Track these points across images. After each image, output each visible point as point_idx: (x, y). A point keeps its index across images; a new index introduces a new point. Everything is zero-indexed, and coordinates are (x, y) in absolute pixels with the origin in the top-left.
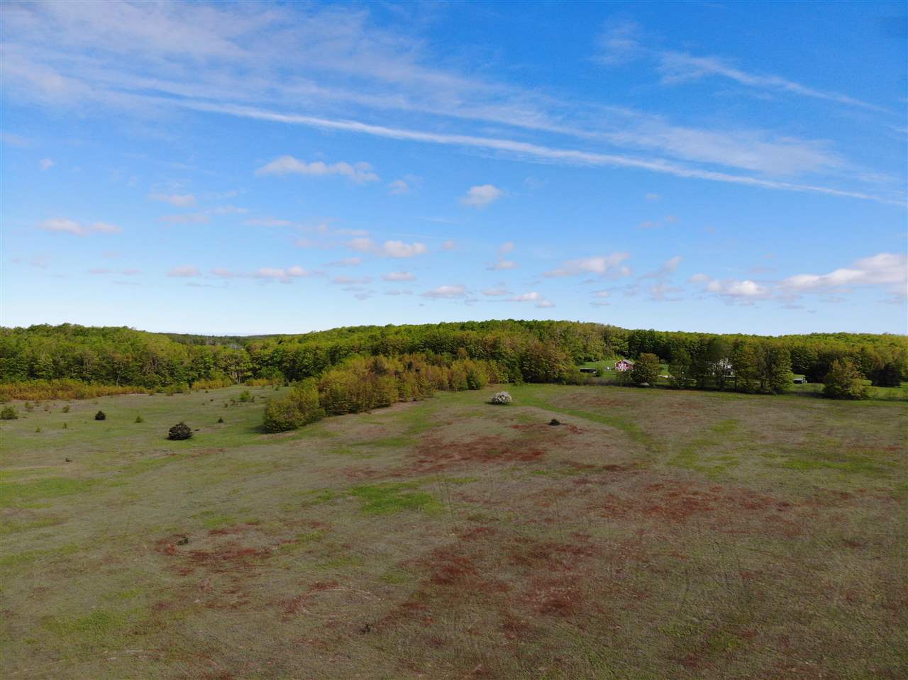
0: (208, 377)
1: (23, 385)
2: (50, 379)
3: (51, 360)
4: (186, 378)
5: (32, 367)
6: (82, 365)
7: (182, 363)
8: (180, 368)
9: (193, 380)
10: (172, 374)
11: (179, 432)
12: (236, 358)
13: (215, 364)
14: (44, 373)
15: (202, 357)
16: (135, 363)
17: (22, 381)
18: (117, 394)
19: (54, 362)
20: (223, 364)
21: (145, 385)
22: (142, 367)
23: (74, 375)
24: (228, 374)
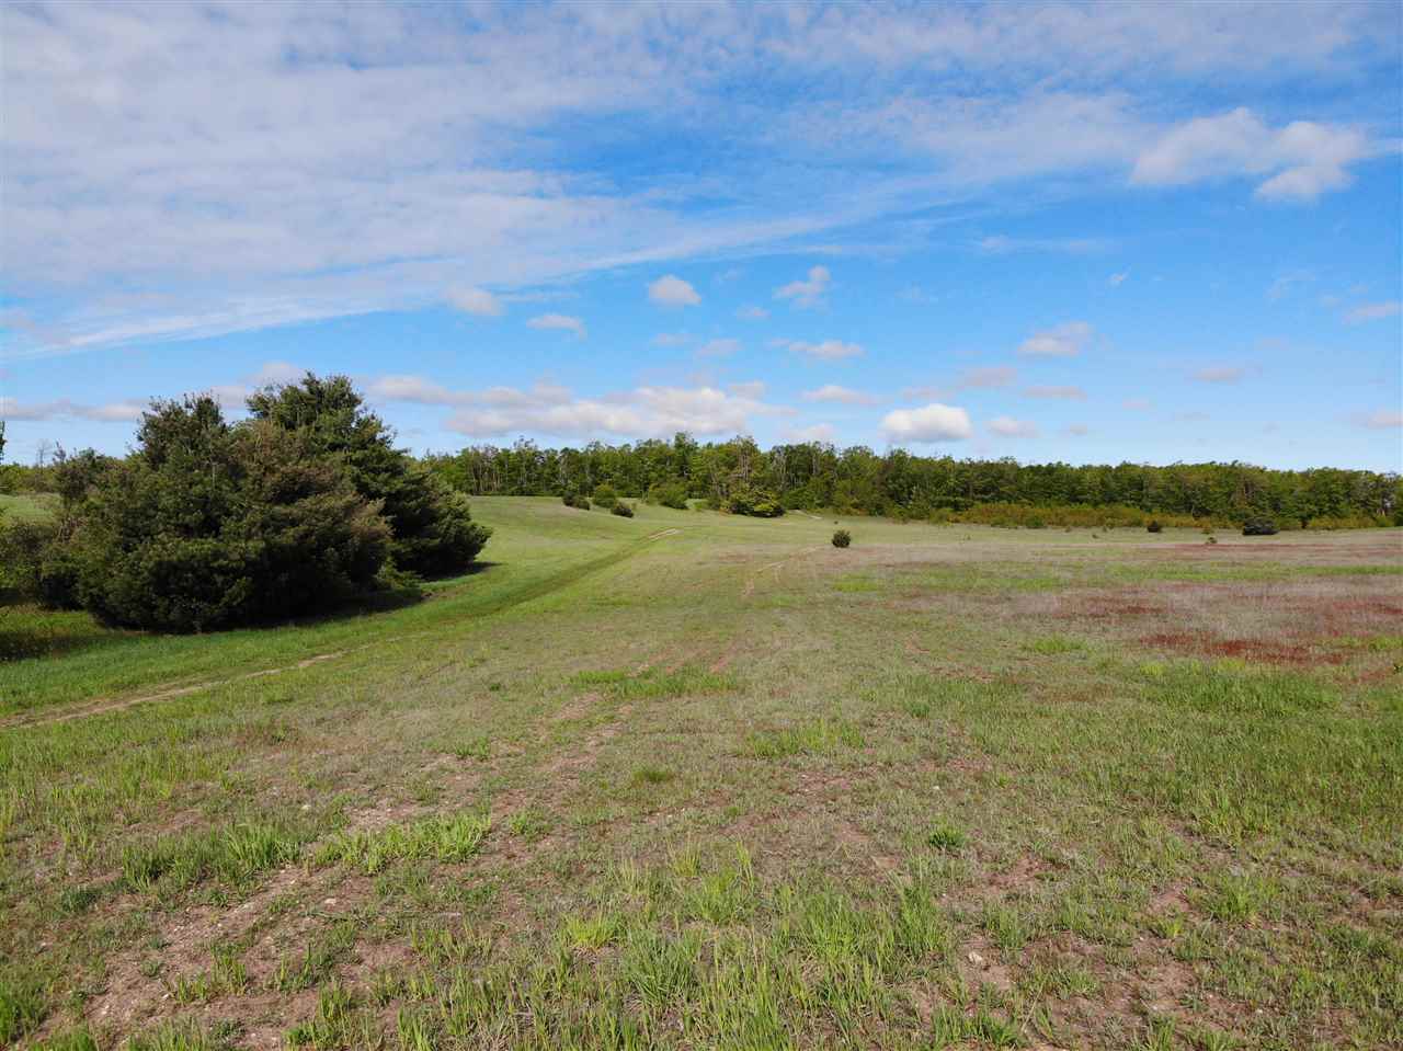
0: (1335, 512)
1: (1060, 510)
2: (1096, 504)
3: (1099, 479)
4: (1298, 514)
5: (1074, 489)
6: (1142, 489)
7: (1292, 491)
8: (1288, 499)
9: (1310, 516)
10: (1276, 508)
11: (1259, 526)
12: (1383, 486)
13: (1348, 495)
14: (1088, 496)
15: (1326, 484)
16: (1218, 490)
17: (1061, 505)
18: (1188, 526)
19: (1103, 483)
20: (1363, 495)
21: (1232, 518)
22: (1229, 495)
23: (1129, 502)
24: (1369, 511)
